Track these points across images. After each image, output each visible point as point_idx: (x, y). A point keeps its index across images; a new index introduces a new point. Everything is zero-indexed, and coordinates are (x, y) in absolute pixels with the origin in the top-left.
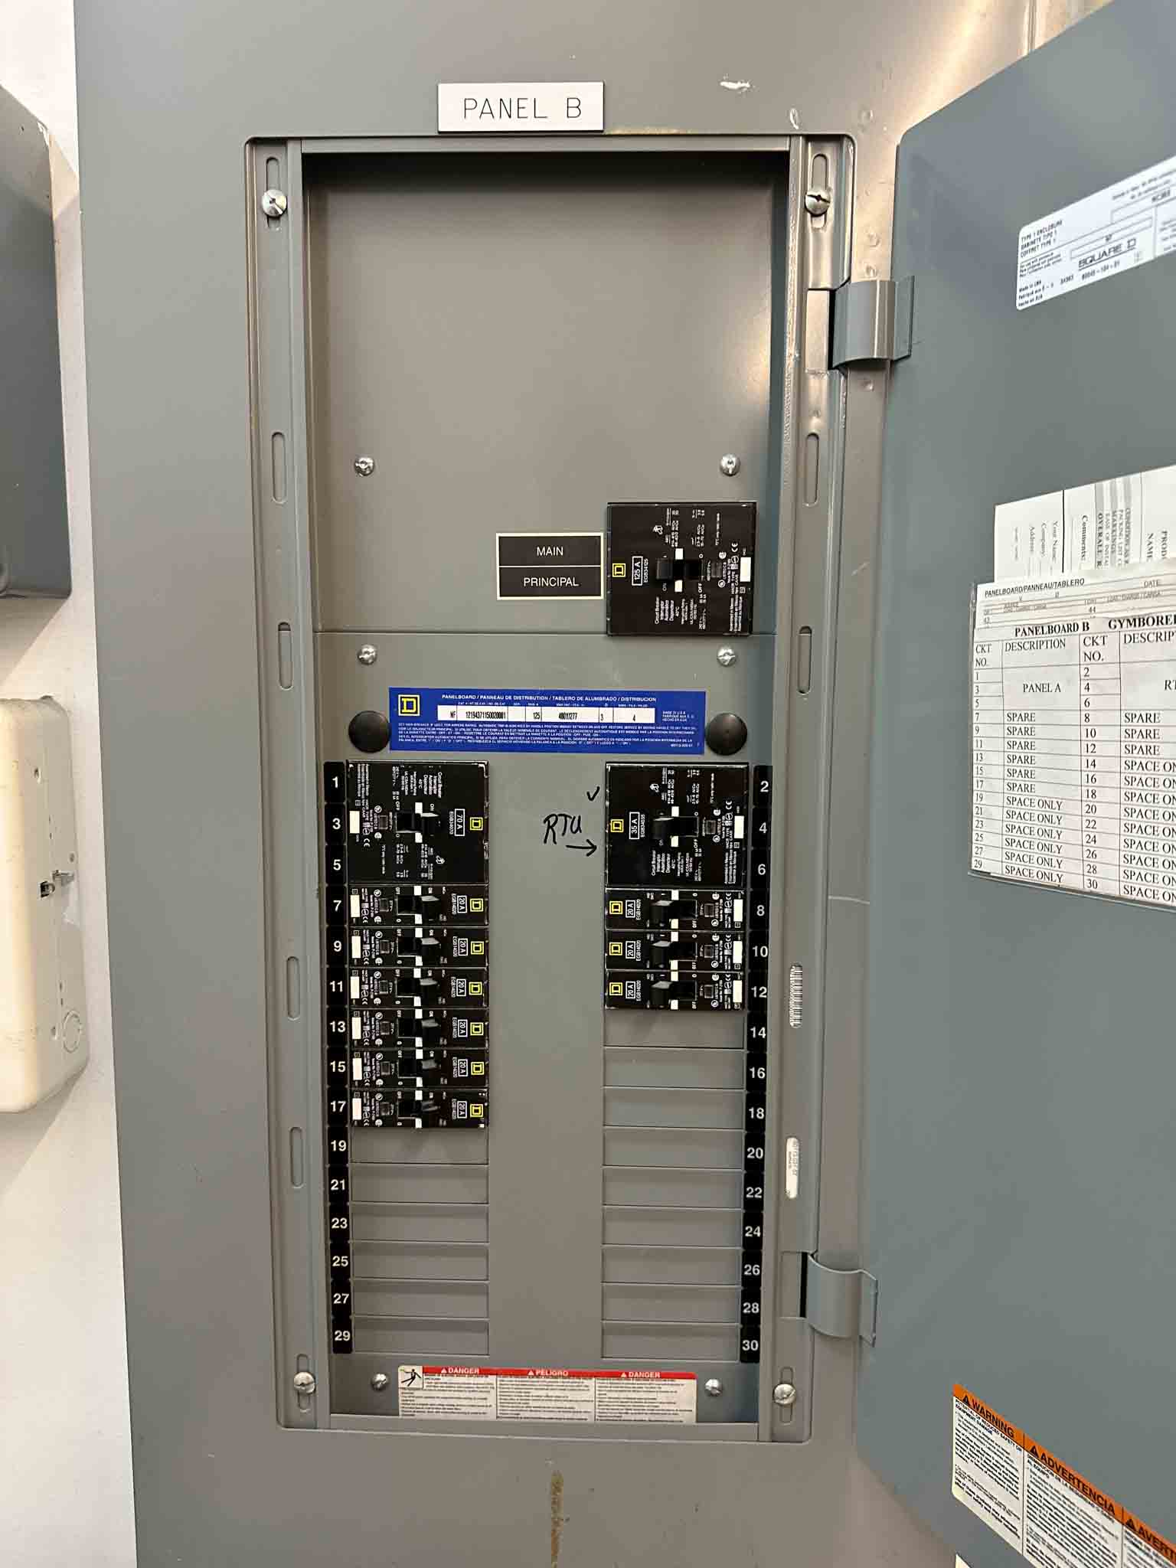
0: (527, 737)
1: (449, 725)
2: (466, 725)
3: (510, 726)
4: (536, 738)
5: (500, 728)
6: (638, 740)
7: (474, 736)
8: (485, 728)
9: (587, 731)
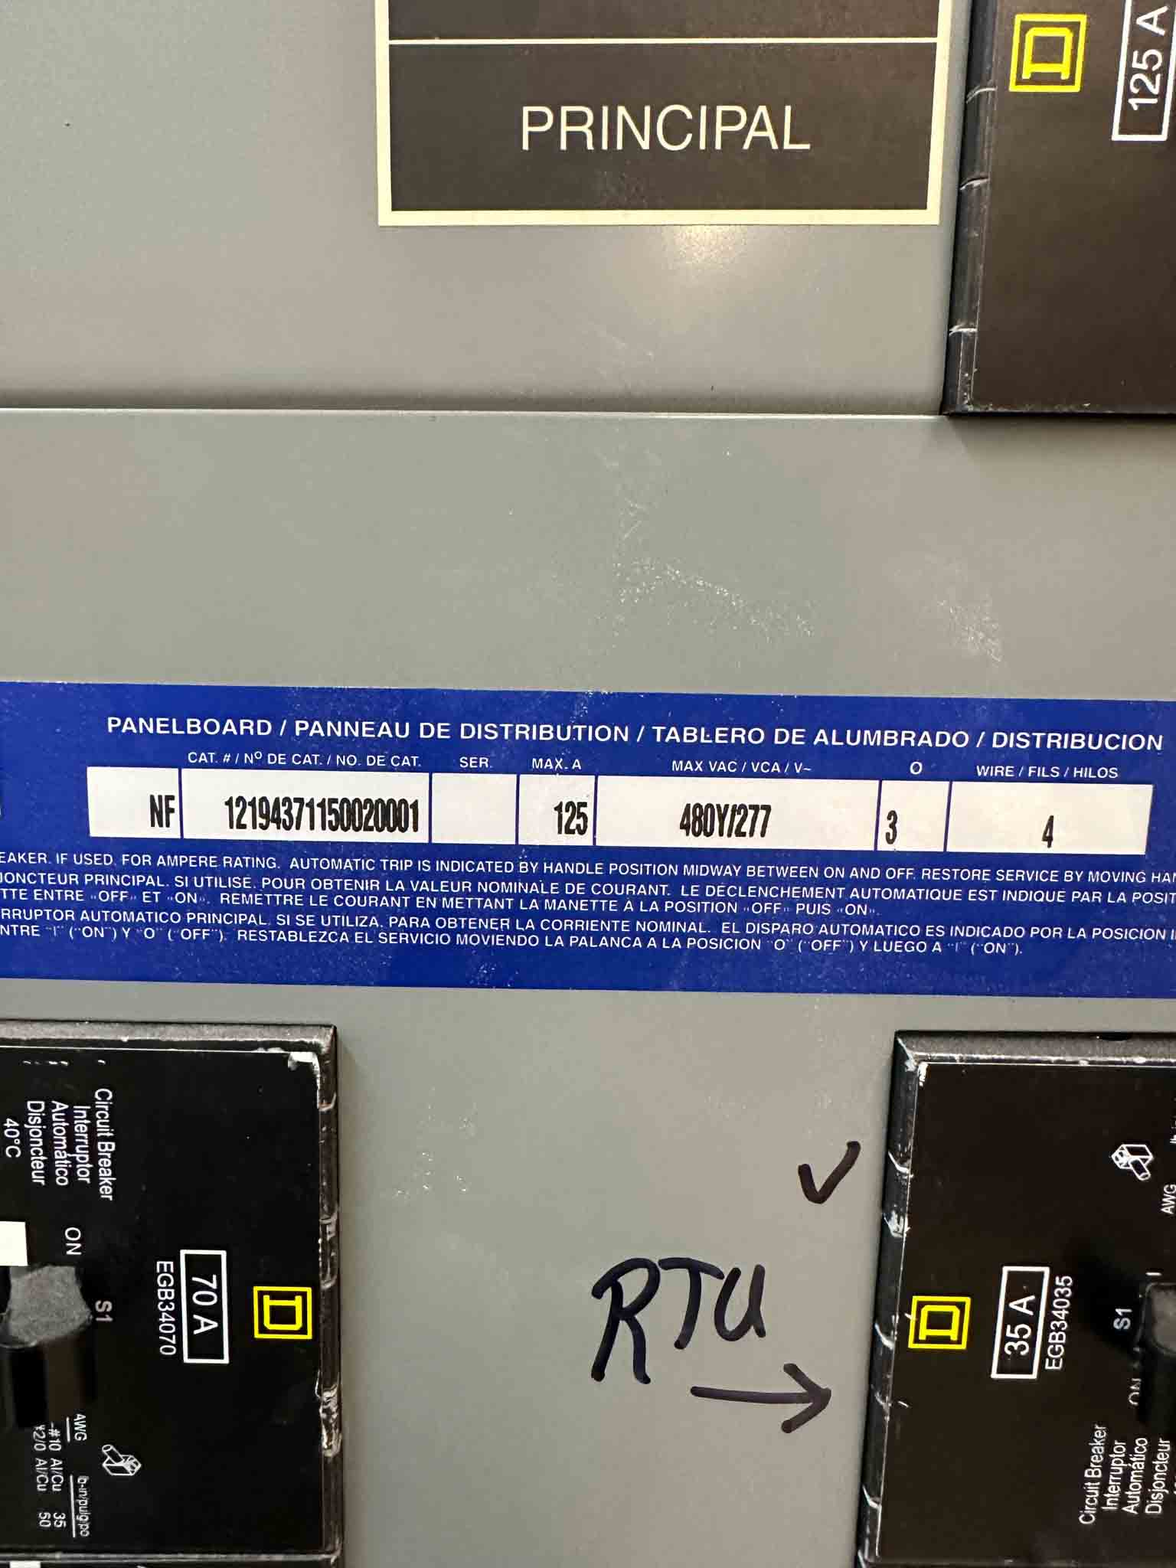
0: (524, 917)
1: (146, 859)
2: (226, 861)
3: (441, 865)
4: (567, 924)
5: (394, 876)
6: (1056, 932)
7: (269, 912)
8: (322, 875)
9: (815, 892)
